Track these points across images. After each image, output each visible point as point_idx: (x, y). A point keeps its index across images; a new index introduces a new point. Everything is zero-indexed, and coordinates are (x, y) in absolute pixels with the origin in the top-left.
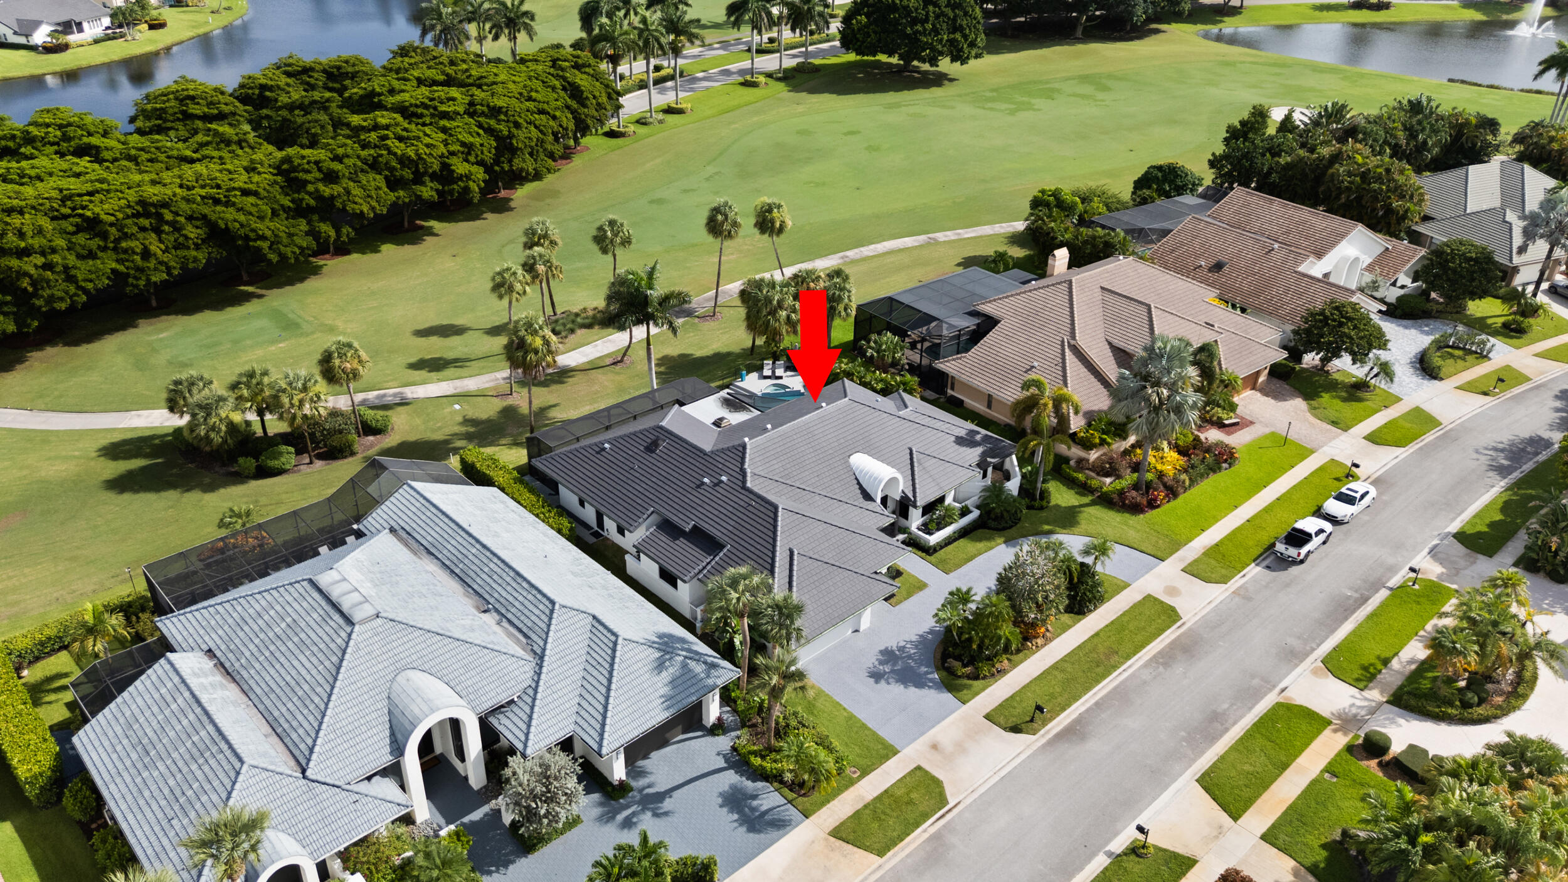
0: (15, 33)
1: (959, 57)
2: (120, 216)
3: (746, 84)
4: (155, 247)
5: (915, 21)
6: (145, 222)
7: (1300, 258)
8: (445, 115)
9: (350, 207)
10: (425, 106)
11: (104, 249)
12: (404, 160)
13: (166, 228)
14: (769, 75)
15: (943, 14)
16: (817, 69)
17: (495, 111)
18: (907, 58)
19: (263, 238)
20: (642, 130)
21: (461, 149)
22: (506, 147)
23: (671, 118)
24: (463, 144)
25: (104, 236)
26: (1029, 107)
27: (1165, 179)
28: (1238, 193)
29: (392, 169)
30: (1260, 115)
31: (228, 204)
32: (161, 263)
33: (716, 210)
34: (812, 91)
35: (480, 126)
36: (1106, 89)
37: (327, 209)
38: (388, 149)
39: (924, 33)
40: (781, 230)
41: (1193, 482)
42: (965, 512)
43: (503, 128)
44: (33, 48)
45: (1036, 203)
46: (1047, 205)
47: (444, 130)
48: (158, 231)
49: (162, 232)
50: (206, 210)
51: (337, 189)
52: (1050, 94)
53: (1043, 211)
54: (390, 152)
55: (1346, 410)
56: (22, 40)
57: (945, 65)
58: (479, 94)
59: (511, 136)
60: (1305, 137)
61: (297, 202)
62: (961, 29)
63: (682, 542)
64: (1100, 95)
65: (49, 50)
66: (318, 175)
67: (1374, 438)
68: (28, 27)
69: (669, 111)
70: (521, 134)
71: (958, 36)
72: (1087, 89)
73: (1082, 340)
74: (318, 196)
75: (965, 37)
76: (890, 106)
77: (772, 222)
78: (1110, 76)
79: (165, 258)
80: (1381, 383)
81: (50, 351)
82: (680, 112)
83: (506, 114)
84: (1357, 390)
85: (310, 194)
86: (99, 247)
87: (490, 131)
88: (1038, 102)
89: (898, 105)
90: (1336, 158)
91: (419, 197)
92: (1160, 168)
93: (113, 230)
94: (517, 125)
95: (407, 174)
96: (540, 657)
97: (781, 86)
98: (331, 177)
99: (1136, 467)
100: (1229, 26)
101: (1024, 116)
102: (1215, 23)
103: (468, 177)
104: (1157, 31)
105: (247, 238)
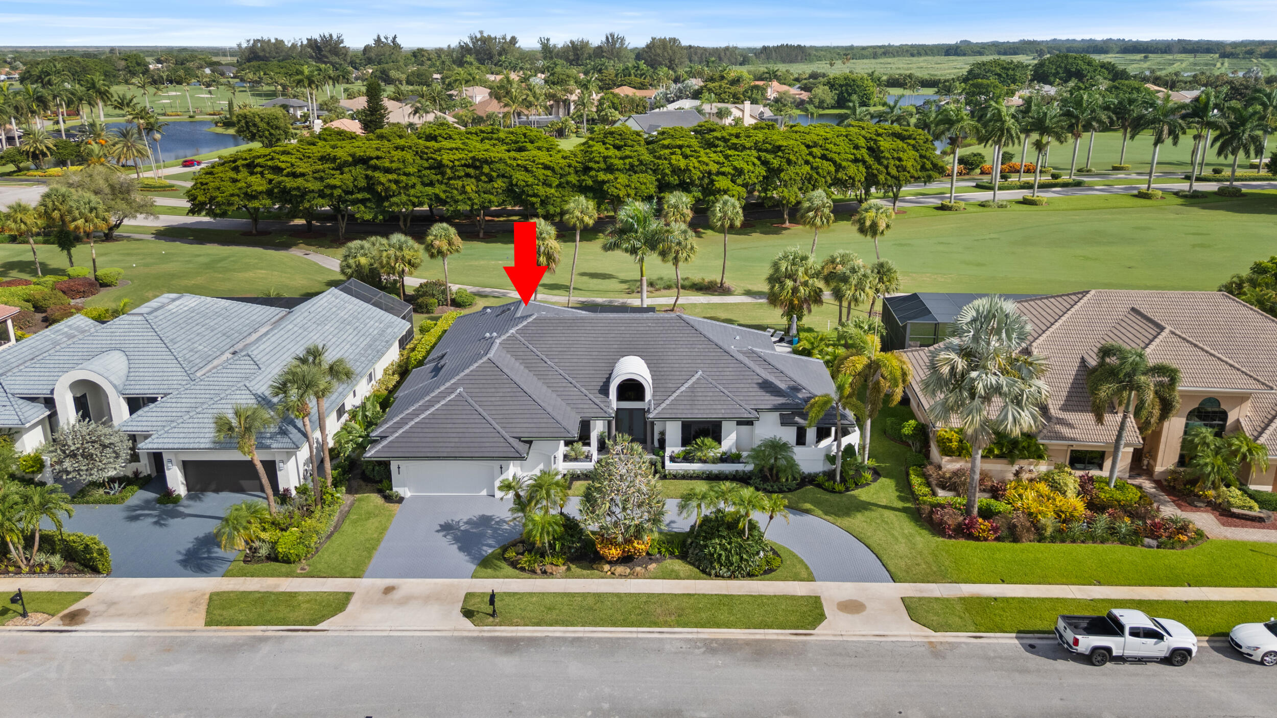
2: (457, 163)
4: (470, 188)
6: (471, 171)
11: (441, 183)
13: (483, 178)
17: (776, 149)
20: (974, 209)
21: (733, 172)
23: (1016, 206)
24: (735, 168)
25: (443, 174)
29: (664, 175)
31: (533, 171)
32: (470, 199)
35: (759, 158)
48: (478, 179)
49: (480, 180)
50: (515, 172)
51: (609, 177)
66: (602, 165)
79: (473, 195)
82: (1032, 203)
83: (783, 151)
85: (591, 177)
86: (438, 180)
87: (765, 163)
93: (449, 171)
98: (610, 169)
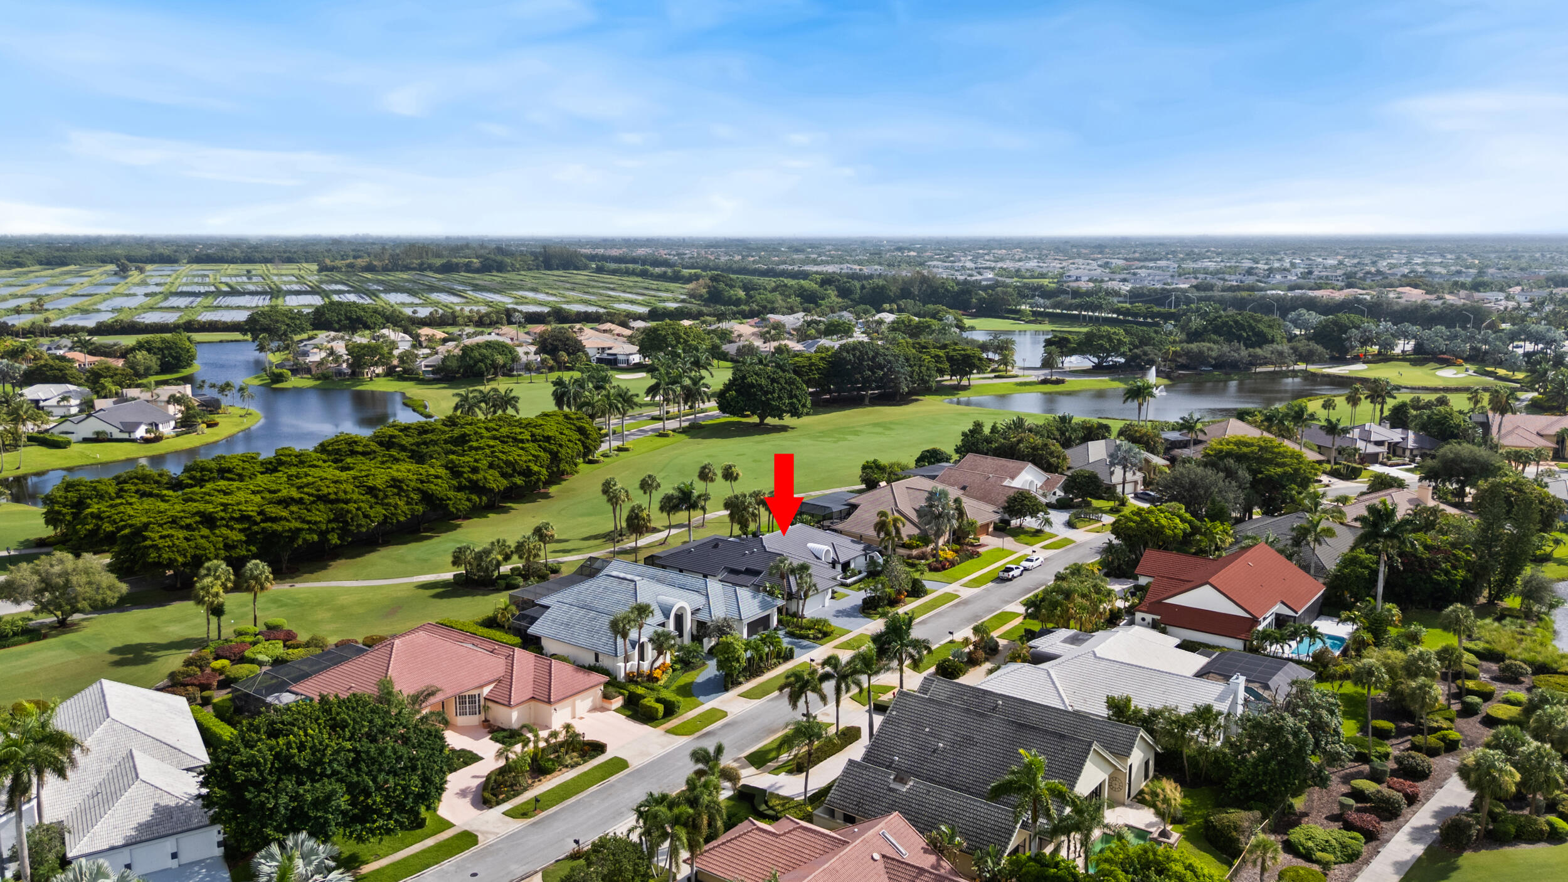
0: (121, 431)
1: (795, 413)
3: (661, 435)
4: (401, 503)
5: (766, 393)
7: (1003, 479)
8: (522, 441)
9: (487, 485)
10: (508, 437)
12: (508, 463)
14: (674, 431)
15: (784, 388)
16: (702, 427)
17: (548, 439)
18: (762, 418)
19: (450, 499)
20: (606, 460)
21: (533, 459)
22: (555, 457)
23: (621, 454)
24: (534, 456)
26: (846, 439)
27: (931, 456)
28: (970, 456)
30: (978, 426)
31: (429, 482)
33: (704, 468)
34: (704, 438)
36: (890, 429)
37: (475, 487)
38: (497, 457)
39: (773, 399)
40: (736, 479)
41: (961, 562)
42: (860, 572)
43: (554, 448)
44: (134, 441)
45: (864, 468)
46: (871, 468)
47: (522, 449)
50: (420, 486)
51: (480, 476)
52: (856, 433)
53: (868, 471)
54: (499, 459)
55: (1032, 540)
56: (126, 436)
57: (788, 420)
58: (537, 431)
59: (558, 452)
60: (1004, 435)
61: (459, 483)
62: (796, 396)
63: (742, 576)
64: (887, 432)
65: (146, 441)
67: (1044, 547)
68: (131, 427)
69: (620, 449)
70: (563, 451)
71: (795, 400)
72: (880, 430)
73: (901, 507)
74: (470, 481)
75: (799, 401)
76: (758, 442)
77: (732, 473)
78: (891, 423)
79: (404, 509)
80: (1047, 529)
81: (339, 562)
82: (627, 450)
84: (1038, 533)
87: (545, 450)
88: (850, 437)
89: (763, 441)
90: (1020, 441)
91: (515, 484)
92: (928, 451)
94: (561, 446)
95: (509, 471)
96: (707, 595)
97: (683, 436)
98: (475, 470)
99: (934, 556)
100: (963, 396)
101: (841, 443)
102: (954, 395)
103: (539, 473)
104: (917, 400)
105: (442, 499)
